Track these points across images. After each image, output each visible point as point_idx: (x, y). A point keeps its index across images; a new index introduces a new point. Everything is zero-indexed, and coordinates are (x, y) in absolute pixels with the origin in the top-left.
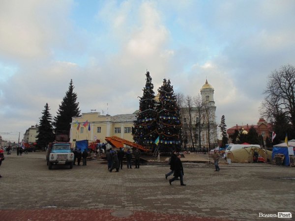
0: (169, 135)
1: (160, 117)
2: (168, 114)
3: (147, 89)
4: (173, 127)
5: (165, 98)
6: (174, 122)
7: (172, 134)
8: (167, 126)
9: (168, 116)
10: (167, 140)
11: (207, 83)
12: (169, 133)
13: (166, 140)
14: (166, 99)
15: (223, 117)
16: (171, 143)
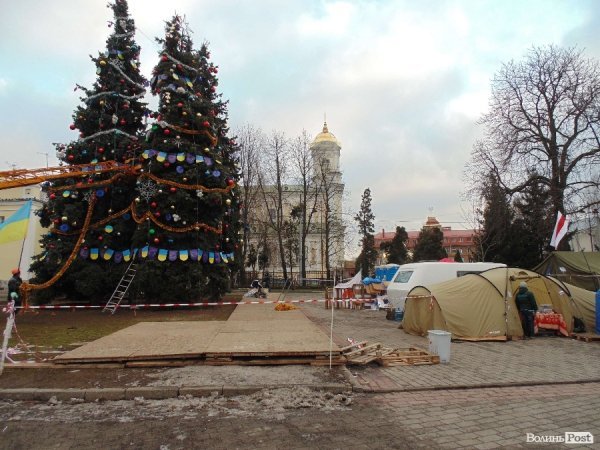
0: (179, 224)
1: (146, 156)
2: (178, 142)
3: (113, 56)
4: (193, 193)
5: (170, 80)
6: (201, 176)
7: (190, 223)
8: (167, 188)
9: (175, 151)
10: (169, 247)
11: (325, 130)
12: (176, 217)
13: (163, 244)
14: (171, 87)
15: (367, 192)
16: (184, 257)
